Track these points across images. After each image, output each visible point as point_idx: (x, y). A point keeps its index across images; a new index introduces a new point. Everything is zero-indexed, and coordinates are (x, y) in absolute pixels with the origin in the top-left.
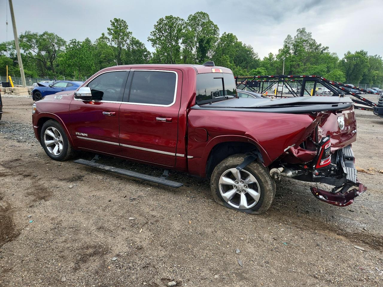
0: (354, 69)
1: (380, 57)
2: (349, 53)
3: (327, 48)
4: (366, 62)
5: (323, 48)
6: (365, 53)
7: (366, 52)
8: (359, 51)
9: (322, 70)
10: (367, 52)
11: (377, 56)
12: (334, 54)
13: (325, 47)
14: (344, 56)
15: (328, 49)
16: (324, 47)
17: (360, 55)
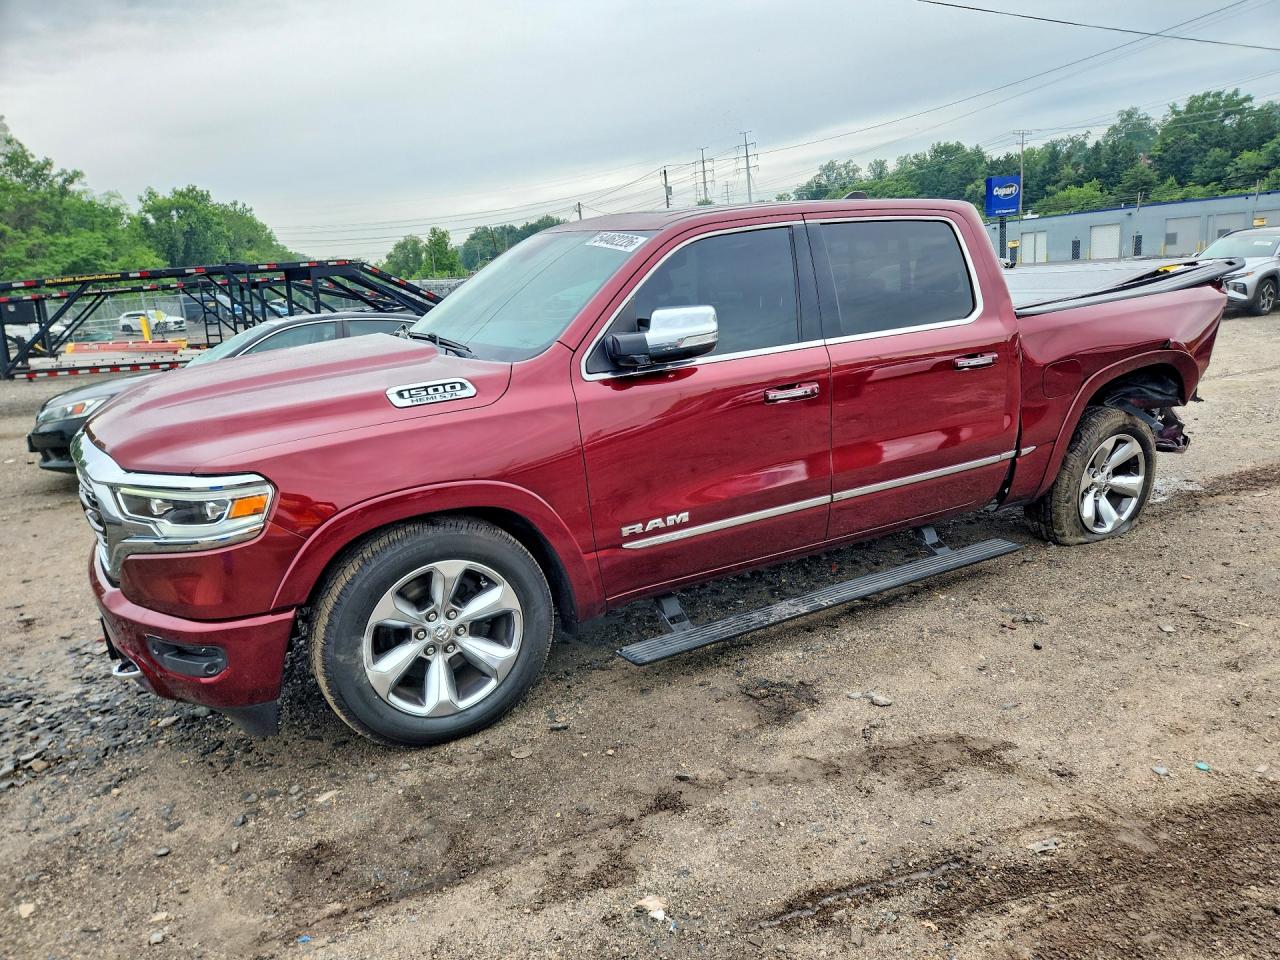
0: (187, 248)
1: (248, 207)
2: (152, 194)
3: (77, 175)
4: (218, 224)
5: (65, 176)
6: (202, 195)
7: (205, 193)
8: (182, 187)
9: (98, 251)
10: (208, 192)
11: (239, 206)
12: (111, 195)
13: (70, 171)
14: (140, 206)
15: (83, 180)
16: (63, 172)
17: (191, 202)
